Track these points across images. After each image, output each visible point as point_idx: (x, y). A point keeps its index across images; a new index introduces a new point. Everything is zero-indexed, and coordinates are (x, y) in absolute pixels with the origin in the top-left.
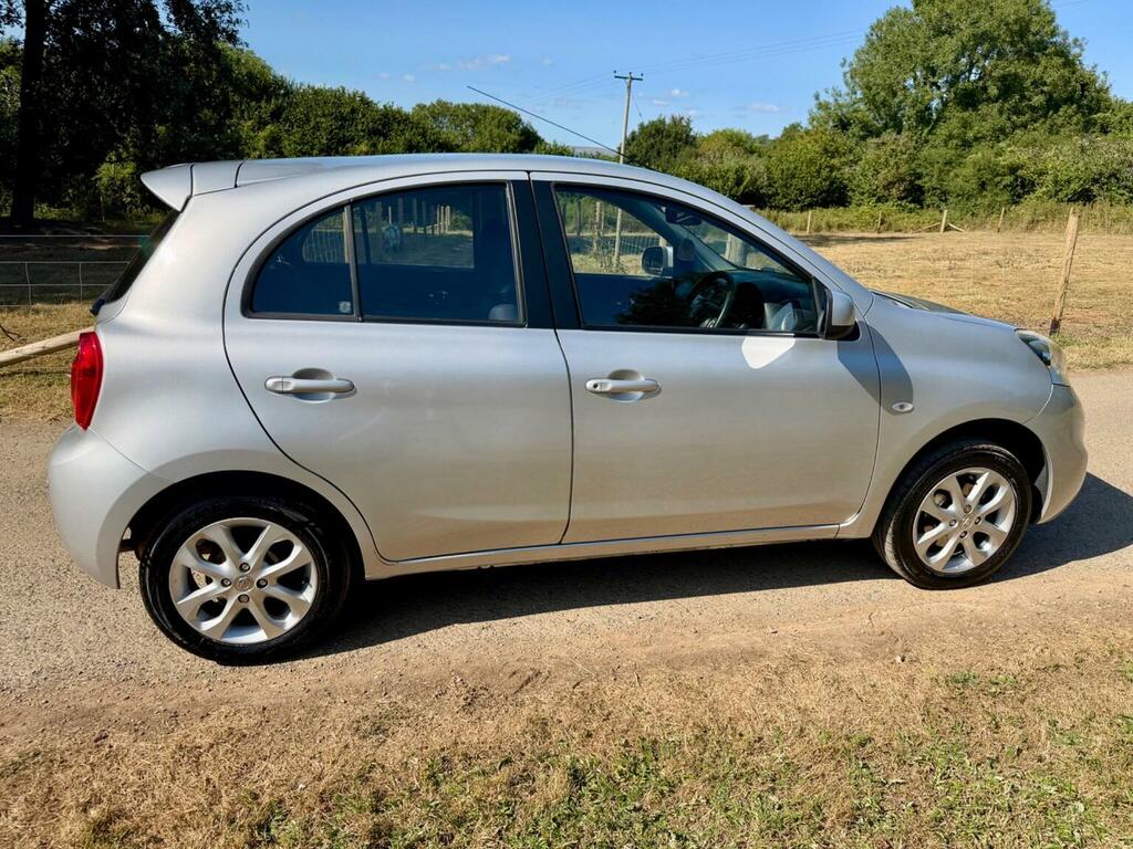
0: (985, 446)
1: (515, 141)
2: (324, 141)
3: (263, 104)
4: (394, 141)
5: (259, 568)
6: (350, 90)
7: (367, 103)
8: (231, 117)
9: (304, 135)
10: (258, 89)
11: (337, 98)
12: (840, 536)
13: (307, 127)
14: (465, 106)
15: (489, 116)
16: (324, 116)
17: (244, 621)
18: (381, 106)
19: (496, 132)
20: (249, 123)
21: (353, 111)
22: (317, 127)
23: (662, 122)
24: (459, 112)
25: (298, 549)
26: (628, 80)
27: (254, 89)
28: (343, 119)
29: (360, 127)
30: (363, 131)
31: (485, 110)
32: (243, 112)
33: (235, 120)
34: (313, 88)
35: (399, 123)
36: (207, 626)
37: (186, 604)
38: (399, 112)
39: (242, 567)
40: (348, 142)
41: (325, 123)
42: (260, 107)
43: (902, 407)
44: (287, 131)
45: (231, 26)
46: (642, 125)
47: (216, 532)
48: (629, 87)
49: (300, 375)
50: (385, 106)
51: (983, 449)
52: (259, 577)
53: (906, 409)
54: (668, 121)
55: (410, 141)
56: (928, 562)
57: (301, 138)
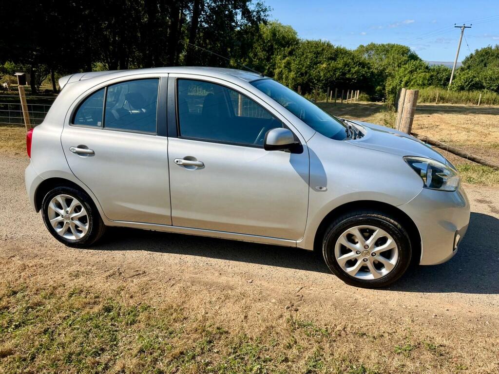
0: (375, 215)
1: (405, 60)
2: (308, 63)
3: (286, 48)
4: (339, 62)
5: (71, 213)
6: (323, 40)
7: (330, 46)
8: (273, 54)
9: (300, 61)
10: (285, 42)
11: (317, 44)
12: (298, 246)
13: (302, 58)
14: (383, 45)
15: (394, 49)
16: (310, 52)
17: (69, 231)
18: (335, 47)
19: (396, 56)
20: (280, 57)
21: (323, 50)
22: (307, 57)
23: (490, 49)
24: (379, 48)
25: (83, 209)
26: (462, 28)
27: (283, 42)
28: (318, 53)
29: (324, 57)
30: (325, 58)
31: (393, 46)
32: (278, 52)
33: (274, 56)
34: (308, 41)
35: (342, 54)
36: (59, 230)
37: (54, 221)
38: (343, 49)
39: (67, 212)
40: (318, 63)
41: (310, 55)
42: (285, 50)
43: (321, 188)
44: (294, 60)
45: (265, 17)
46: (477, 51)
47: (59, 198)
48: (463, 32)
49: (80, 147)
50: (337, 47)
51: (374, 217)
52: (72, 216)
53: (322, 189)
54: (493, 48)
55: (346, 62)
56: (346, 270)
57: (299, 62)
